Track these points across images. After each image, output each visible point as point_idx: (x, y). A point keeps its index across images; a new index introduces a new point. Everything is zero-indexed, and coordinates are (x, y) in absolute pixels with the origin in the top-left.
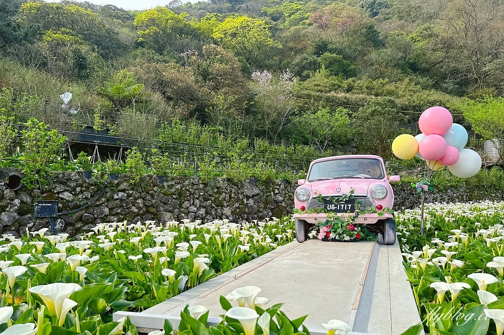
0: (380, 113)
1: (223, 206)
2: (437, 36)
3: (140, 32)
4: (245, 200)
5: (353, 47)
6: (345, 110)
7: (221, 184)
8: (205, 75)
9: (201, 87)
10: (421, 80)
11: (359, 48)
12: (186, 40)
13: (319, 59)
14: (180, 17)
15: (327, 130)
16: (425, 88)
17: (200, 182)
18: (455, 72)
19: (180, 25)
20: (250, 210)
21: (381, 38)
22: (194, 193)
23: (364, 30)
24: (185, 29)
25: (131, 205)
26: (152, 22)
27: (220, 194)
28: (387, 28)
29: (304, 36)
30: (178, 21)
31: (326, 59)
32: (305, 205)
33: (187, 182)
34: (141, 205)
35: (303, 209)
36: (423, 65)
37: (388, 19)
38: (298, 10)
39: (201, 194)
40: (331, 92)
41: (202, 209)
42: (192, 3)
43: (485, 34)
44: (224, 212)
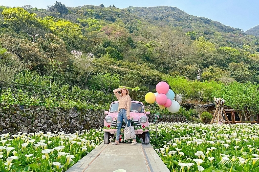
0: (134, 78)
1: (57, 123)
2: (158, 46)
3: (5, 19)
4: (70, 120)
5: (122, 46)
6: (118, 75)
7: (57, 111)
8: (45, 49)
9: (42, 54)
10: (151, 65)
11: (124, 47)
12: (33, 28)
13: (106, 49)
14: (32, 15)
15: (109, 84)
16: (152, 68)
17: (45, 109)
18: (164, 63)
19: (32, 20)
20: (72, 125)
21: (134, 43)
22: (41, 115)
23: (127, 39)
24: (34, 22)
25: (2, 122)
26: (14, 15)
27: (56, 116)
28: (137, 39)
29: (99, 36)
30: (31, 17)
31: (109, 50)
32: (110, 125)
33: (37, 109)
34: (8, 122)
35: (109, 126)
36: (152, 58)
37: (137, 35)
38: (95, 23)
39: (45, 116)
40: (111, 66)
41: (45, 125)
42: (38, 9)
43: (176, 49)
44: (57, 127)
